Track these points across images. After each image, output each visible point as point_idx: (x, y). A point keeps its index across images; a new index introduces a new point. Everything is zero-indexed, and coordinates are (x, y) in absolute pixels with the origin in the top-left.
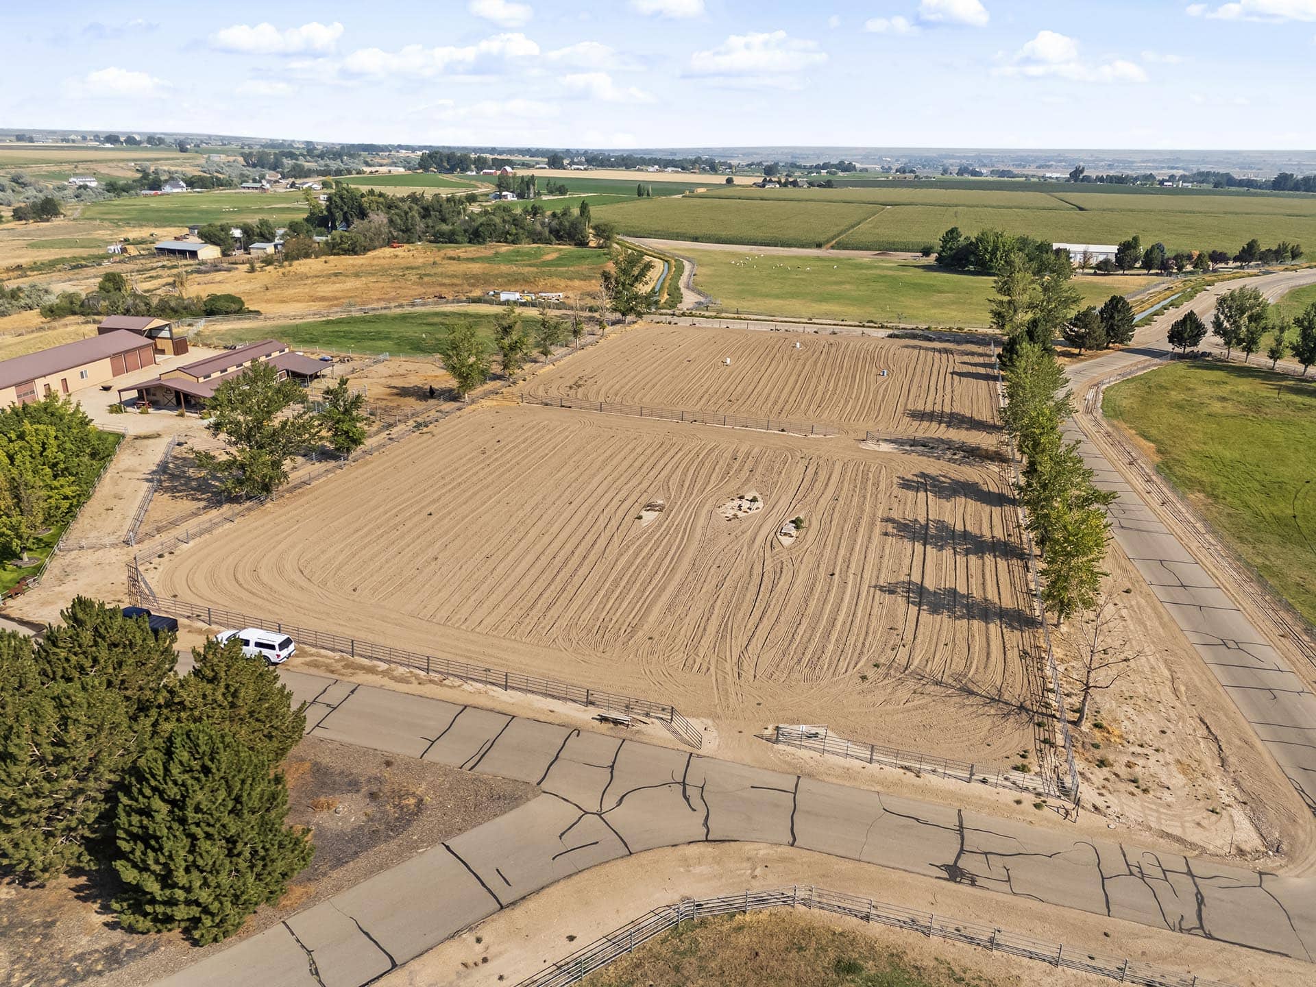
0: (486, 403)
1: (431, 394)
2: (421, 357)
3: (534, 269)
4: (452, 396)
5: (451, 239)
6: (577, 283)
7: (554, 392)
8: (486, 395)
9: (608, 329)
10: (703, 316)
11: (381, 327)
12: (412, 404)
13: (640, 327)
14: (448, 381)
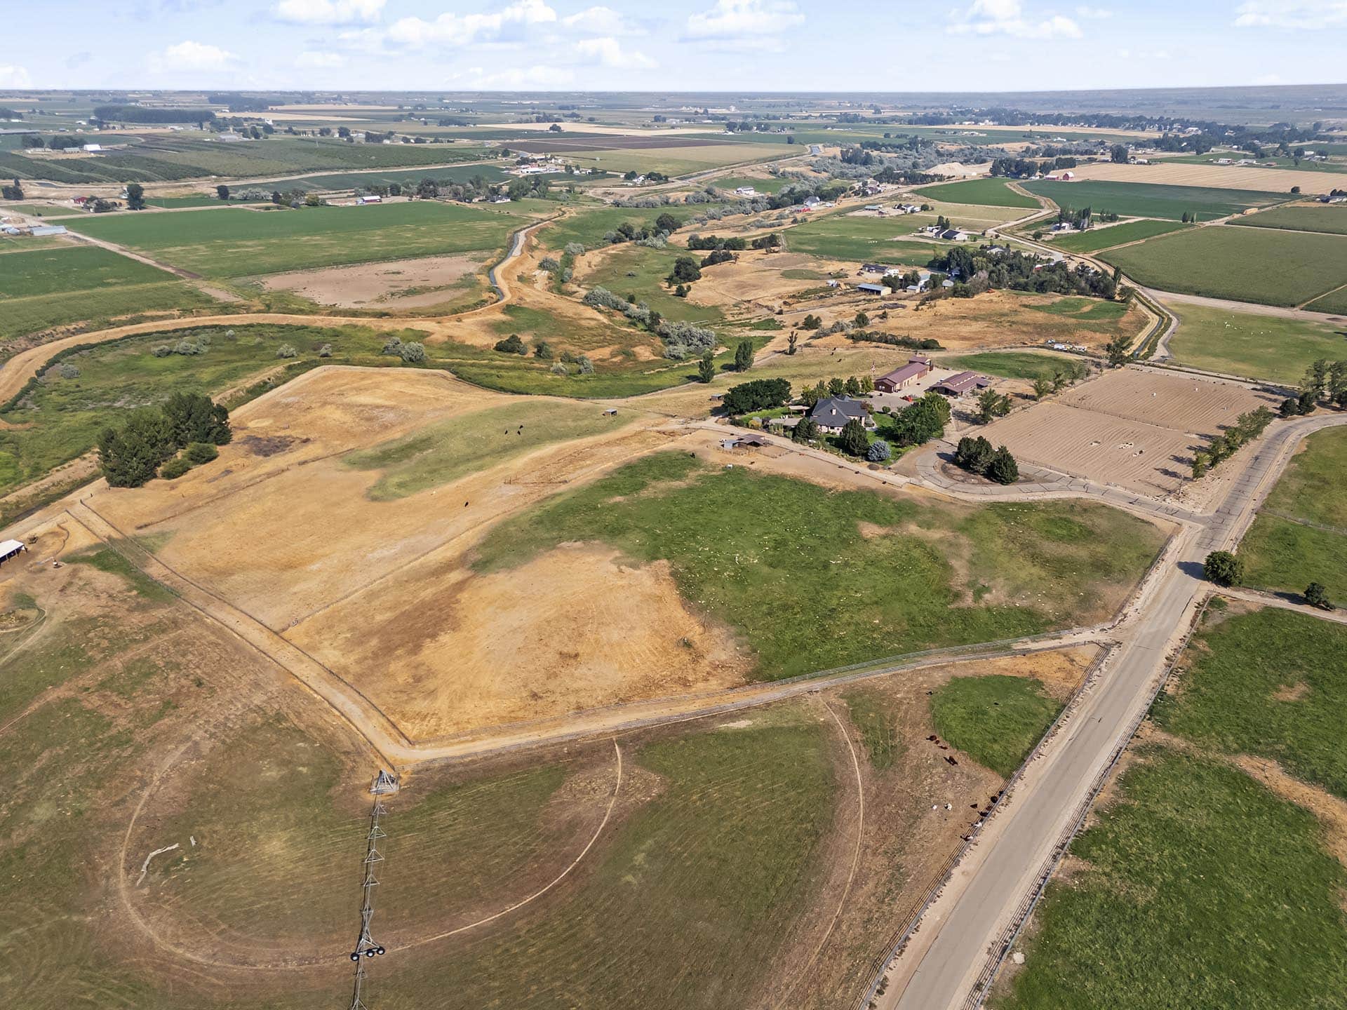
0: (1046, 403)
1: (1026, 397)
2: (1019, 380)
3: (1073, 320)
4: (1033, 398)
5: (1025, 288)
6: (1098, 335)
7: (1072, 401)
8: (1046, 399)
9: (1105, 370)
10: (1159, 367)
11: (999, 362)
12: (1020, 400)
13: (1123, 371)
14: (1032, 392)
